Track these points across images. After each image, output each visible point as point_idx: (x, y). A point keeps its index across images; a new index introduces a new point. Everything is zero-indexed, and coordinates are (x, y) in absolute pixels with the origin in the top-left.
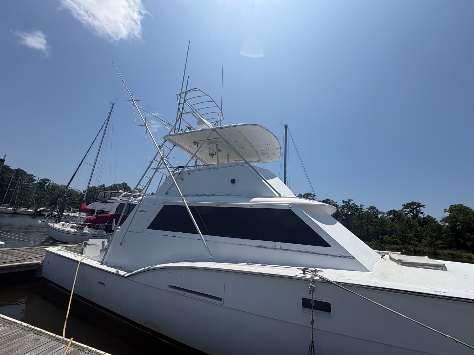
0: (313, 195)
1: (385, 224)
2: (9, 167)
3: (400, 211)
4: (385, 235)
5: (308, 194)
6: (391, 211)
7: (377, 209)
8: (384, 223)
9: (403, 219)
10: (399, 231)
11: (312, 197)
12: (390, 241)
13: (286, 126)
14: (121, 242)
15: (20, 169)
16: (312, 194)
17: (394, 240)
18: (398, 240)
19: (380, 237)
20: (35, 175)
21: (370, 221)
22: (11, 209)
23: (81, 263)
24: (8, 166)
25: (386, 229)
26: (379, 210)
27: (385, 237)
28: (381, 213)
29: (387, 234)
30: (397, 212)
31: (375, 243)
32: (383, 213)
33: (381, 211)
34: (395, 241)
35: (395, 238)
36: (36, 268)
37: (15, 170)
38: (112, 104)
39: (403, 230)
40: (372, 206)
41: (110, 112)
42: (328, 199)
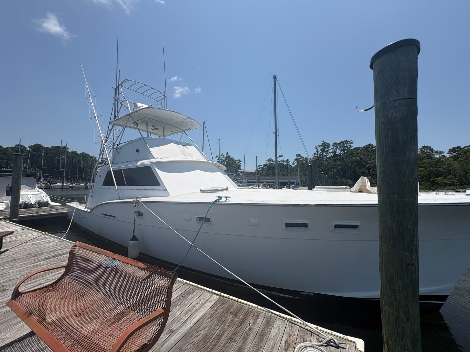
0: (350, 142)
1: (441, 165)
2: (77, 152)
3: (466, 147)
4: (438, 177)
5: (344, 141)
6: (453, 148)
7: (433, 149)
8: (440, 163)
9: (468, 156)
10: (458, 170)
11: (349, 144)
12: (444, 183)
13: (275, 77)
14: (92, 195)
15: (84, 153)
16: (348, 141)
17: (450, 182)
18: (455, 181)
19: (431, 180)
20: (96, 156)
21: (420, 163)
22: (83, 184)
23: (76, 208)
24: (75, 152)
25: (441, 169)
26: (436, 149)
27: (438, 179)
28: (437, 152)
29: (441, 175)
30: (463, 148)
31: (424, 186)
32: (440, 152)
33: (437, 150)
34: (452, 182)
35: (452, 179)
36: (65, 215)
37: (81, 153)
38: (114, 89)
39: (464, 169)
40: (425, 146)
41: (114, 97)
42: (370, 145)
